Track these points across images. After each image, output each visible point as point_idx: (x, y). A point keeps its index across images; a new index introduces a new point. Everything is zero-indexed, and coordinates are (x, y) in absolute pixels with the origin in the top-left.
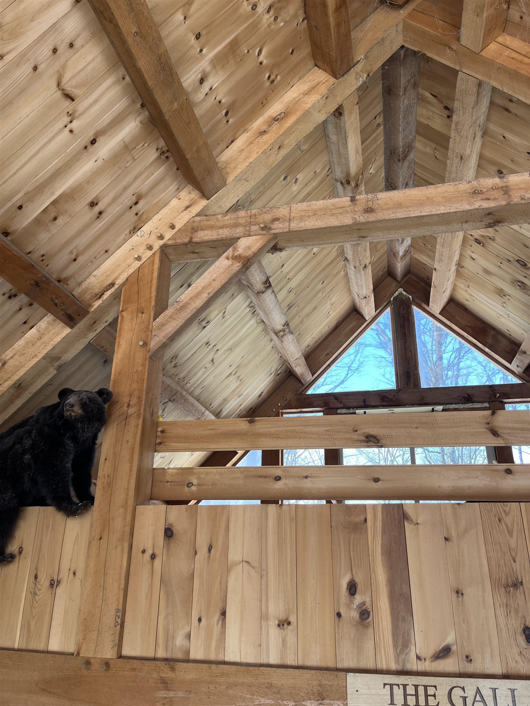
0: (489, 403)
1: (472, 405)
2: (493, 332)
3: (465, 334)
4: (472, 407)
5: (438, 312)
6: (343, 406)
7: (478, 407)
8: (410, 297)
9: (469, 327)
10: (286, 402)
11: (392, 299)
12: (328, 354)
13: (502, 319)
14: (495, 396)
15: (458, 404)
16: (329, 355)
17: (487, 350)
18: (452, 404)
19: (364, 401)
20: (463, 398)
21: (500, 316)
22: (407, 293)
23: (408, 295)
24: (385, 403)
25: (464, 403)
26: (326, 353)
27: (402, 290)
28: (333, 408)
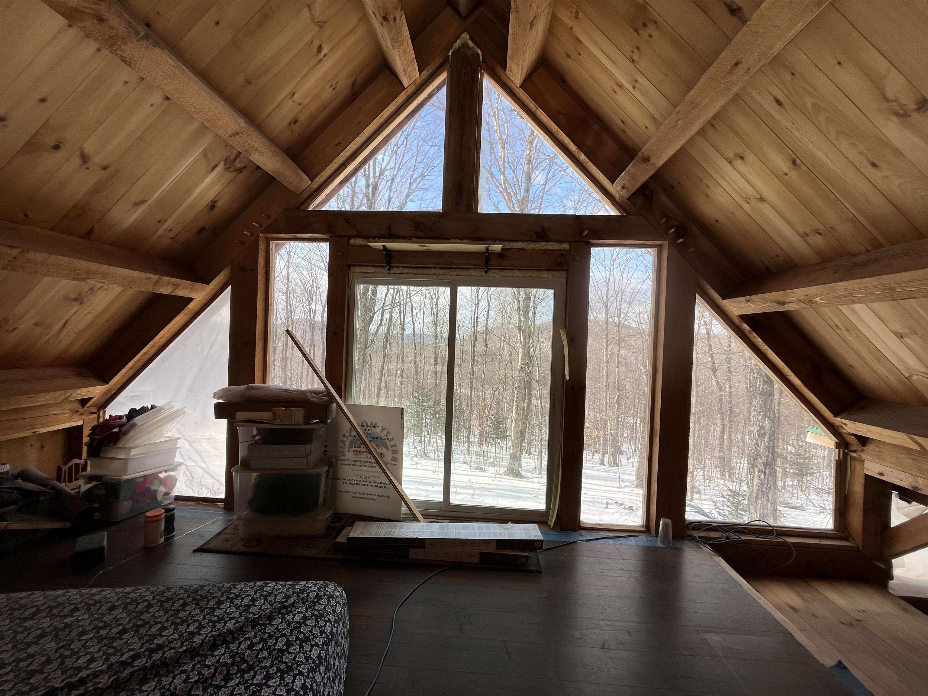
0: (570, 243)
1: (546, 245)
2: (596, 127)
3: (555, 128)
4: (545, 248)
5: (518, 83)
6: (356, 233)
7: (554, 248)
8: (479, 52)
9: (563, 114)
10: (269, 222)
11: (450, 54)
12: (340, 143)
13: (621, 97)
14: (581, 233)
15: (527, 241)
16: (341, 146)
17: (582, 157)
18: (517, 241)
19: (389, 228)
20: (535, 233)
21: (617, 89)
22: (476, 44)
23: (476, 48)
24: (420, 234)
25: (535, 242)
26: (337, 142)
27: (468, 37)
28: (342, 236)
